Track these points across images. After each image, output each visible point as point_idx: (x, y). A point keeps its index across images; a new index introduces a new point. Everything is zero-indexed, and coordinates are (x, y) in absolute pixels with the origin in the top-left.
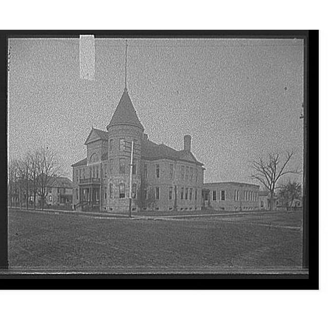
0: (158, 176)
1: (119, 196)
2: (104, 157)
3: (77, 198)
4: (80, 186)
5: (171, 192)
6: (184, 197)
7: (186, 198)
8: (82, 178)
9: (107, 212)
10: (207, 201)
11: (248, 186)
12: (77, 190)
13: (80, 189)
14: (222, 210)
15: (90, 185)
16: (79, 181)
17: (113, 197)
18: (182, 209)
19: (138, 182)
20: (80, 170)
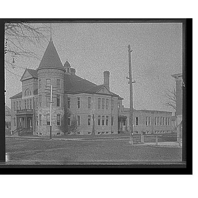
0: (79, 107)
1: (46, 124)
2: (36, 92)
3: (15, 126)
4: (17, 115)
5: (89, 120)
6: (101, 123)
7: (103, 124)
8: (19, 109)
9: (37, 136)
10: (125, 126)
11: (159, 113)
12: (15, 118)
13: (17, 118)
14: (136, 133)
15: (24, 114)
16: (16, 111)
17: (42, 125)
18: (99, 133)
19: (62, 112)
20: (17, 102)
